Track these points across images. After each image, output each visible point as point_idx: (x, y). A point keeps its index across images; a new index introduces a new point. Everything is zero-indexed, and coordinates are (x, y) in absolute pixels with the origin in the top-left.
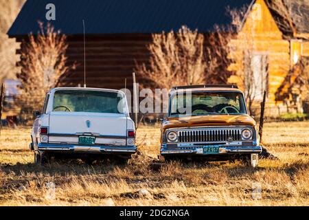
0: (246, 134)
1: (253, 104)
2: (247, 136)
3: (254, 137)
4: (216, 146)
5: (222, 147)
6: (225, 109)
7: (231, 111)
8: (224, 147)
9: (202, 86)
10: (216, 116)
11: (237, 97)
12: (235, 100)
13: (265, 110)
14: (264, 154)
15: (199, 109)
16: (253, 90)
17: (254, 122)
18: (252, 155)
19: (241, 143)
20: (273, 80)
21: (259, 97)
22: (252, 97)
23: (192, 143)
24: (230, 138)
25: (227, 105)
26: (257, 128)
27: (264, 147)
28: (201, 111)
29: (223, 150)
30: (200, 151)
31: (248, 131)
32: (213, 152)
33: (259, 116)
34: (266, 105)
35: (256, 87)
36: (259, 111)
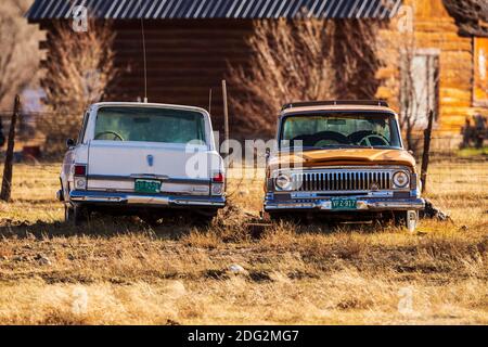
0: (399, 180)
1: (413, 132)
2: (401, 182)
3: (413, 185)
4: (352, 198)
5: (361, 199)
6: (366, 139)
7: (377, 143)
8: (365, 199)
9: (331, 103)
10: (353, 150)
11: (387, 121)
12: (383, 125)
13: (431, 142)
14: (428, 212)
15: (326, 139)
16: (412, 111)
17: (412, 161)
18: (409, 212)
19: (391, 193)
20: (446, 95)
21: (423, 122)
22: (412, 120)
23: (315, 193)
24: (374, 186)
25: (370, 133)
26: (418, 170)
27: (429, 201)
28: (328, 143)
29: (363, 205)
30: (326, 205)
31: (403, 175)
32: (347, 206)
33: (422, 151)
34: (433, 134)
35: (418, 105)
36: (422, 144)
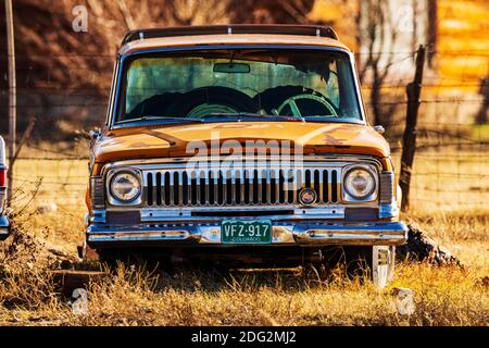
0: (357, 184)
1: (384, 90)
2: (360, 188)
3: (384, 194)
4: (263, 220)
5: (281, 222)
6: (291, 102)
7: (314, 110)
8: (289, 222)
9: (222, 30)
10: (265, 125)
11: (333, 67)
12: (325, 75)
13: (421, 109)
14: (414, 249)
15: (211, 102)
16: (383, 47)
17: (383, 146)
18: (376, 249)
19: (341, 212)
20: (450, 15)
21: (404, 69)
22: (381, 65)
23: (187, 210)
24: (306, 196)
25: (298, 90)
26: (394, 164)
27: (416, 226)
28: (216, 110)
29: (285, 234)
30: (210, 234)
31: (364, 174)
32: (253, 237)
33: (403, 126)
34: (426, 94)
35: (394, 36)
36: (402, 113)
